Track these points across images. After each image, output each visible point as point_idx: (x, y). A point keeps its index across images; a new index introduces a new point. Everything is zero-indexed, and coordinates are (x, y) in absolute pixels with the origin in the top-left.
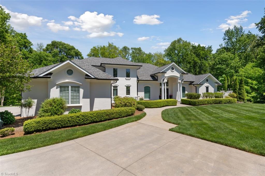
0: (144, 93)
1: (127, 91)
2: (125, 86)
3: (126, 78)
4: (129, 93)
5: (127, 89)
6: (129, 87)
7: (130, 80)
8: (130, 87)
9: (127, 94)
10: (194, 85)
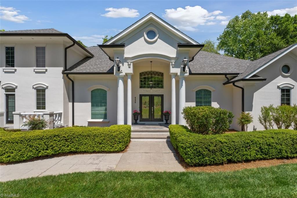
0: (89, 104)
1: (38, 99)
2: (33, 88)
3: (35, 68)
4: (44, 103)
5: (38, 95)
6: (44, 90)
7: (44, 73)
8: (47, 91)
9: (38, 108)
10: (236, 84)
